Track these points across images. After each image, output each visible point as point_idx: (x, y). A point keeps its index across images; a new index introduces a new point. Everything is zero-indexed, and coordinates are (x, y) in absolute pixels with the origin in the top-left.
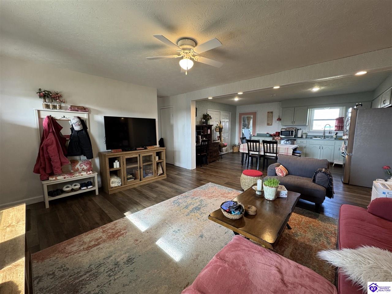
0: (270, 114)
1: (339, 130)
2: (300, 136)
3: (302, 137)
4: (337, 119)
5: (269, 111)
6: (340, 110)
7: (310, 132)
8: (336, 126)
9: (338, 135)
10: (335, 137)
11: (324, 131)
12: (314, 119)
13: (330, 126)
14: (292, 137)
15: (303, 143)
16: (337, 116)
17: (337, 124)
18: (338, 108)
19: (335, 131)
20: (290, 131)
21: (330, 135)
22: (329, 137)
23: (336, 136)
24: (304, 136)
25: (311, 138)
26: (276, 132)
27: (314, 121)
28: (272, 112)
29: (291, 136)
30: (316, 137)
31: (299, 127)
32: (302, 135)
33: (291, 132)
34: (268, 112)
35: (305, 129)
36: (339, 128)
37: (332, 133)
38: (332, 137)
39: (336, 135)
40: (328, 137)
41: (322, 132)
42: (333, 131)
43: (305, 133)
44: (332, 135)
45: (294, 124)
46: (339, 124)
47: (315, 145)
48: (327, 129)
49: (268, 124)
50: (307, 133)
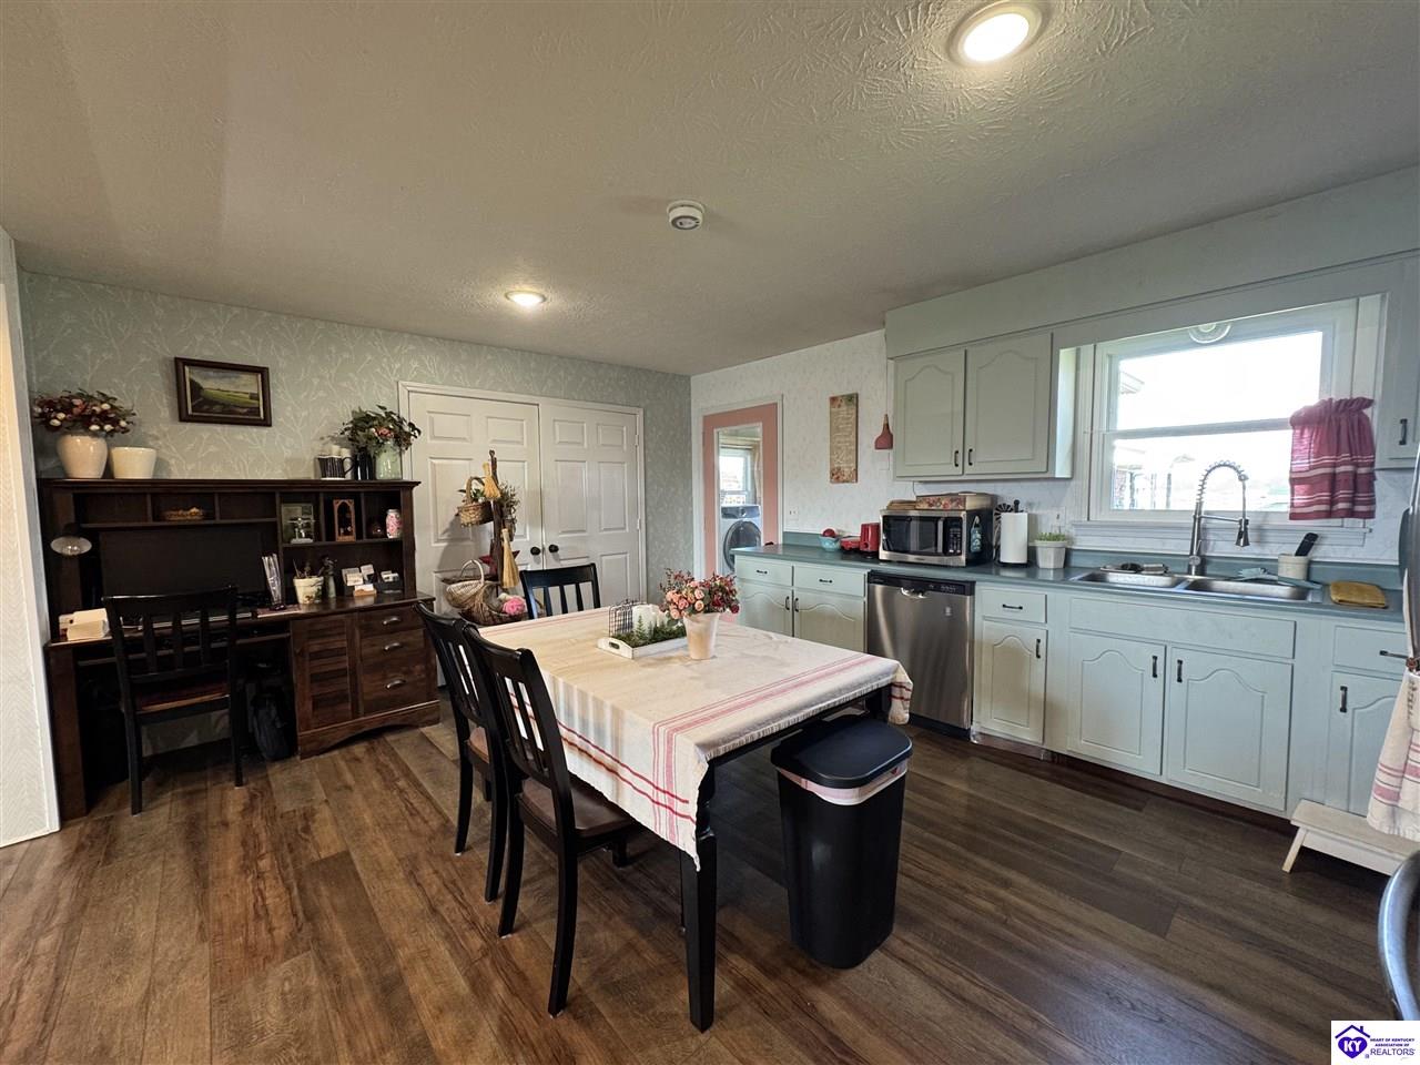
0: (844, 408)
1: (1329, 514)
2: (1022, 559)
3: (1030, 564)
4: (1301, 422)
5: (837, 393)
6: (1324, 338)
7: (1089, 525)
8: (1293, 481)
9: (1320, 553)
10: (1292, 568)
11: (1198, 516)
12: (1123, 424)
13: (1243, 478)
14: (946, 560)
15: (1019, 615)
16: (1308, 395)
17: (1304, 464)
18: (1306, 327)
19: (1293, 516)
20: (935, 520)
21: (1252, 551)
22: (1245, 573)
23: (1310, 563)
24: (1048, 559)
25: (1096, 578)
26: (865, 528)
27: (1118, 443)
28: (852, 399)
29: (945, 552)
30: (1136, 569)
31: (1007, 493)
32: (1032, 553)
33: (940, 524)
34: (833, 399)
35: (1057, 505)
36: (1325, 496)
37: (1271, 537)
38: (1267, 572)
39: (1303, 550)
40: (1231, 569)
41: (1179, 528)
42: (1275, 522)
43: (1056, 538)
44: (1270, 551)
45: (968, 470)
46: (1327, 459)
47: (1112, 643)
48: (1224, 499)
49: (836, 476)
50: (1073, 531)
